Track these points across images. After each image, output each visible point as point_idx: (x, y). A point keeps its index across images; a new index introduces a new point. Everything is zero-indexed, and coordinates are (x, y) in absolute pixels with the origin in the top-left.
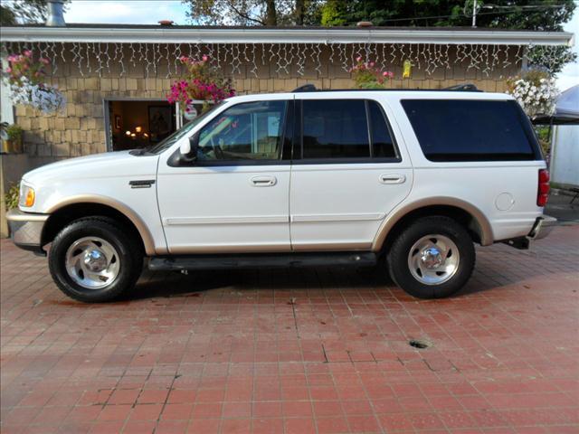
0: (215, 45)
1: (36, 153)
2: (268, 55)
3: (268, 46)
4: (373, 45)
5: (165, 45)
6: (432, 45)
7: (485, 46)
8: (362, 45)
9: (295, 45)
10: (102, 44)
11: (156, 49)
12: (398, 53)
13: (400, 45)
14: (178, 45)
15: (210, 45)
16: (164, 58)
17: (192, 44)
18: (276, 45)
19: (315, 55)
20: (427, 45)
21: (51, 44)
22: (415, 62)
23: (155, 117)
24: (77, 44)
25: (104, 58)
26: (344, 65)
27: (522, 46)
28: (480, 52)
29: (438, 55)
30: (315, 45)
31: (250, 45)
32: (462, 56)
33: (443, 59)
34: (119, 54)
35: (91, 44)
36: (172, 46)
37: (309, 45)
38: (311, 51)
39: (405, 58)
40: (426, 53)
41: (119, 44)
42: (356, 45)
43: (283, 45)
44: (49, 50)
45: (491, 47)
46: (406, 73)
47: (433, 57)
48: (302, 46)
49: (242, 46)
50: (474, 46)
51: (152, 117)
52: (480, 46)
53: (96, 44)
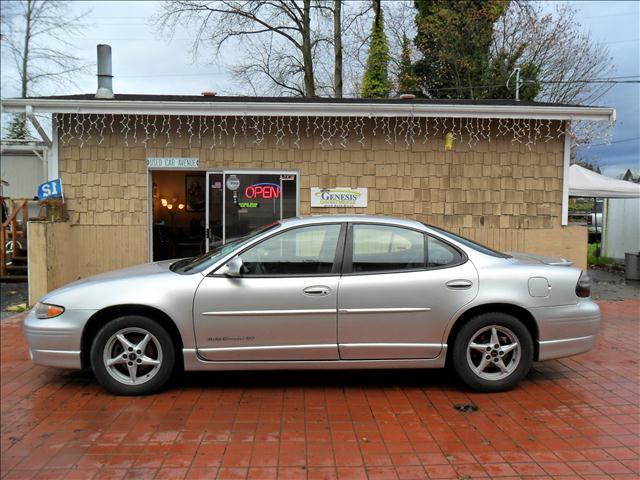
0: (261, 118)
1: (78, 221)
2: (313, 127)
3: (312, 119)
4: (416, 119)
5: (212, 117)
6: (475, 119)
7: (527, 121)
8: (405, 118)
9: (339, 118)
10: (150, 116)
11: (203, 121)
12: (441, 127)
13: (444, 118)
14: (224, 117)
15: (256, 117)
16: (210, 130)
17: (238, 117)
18: (321, 118)
19: (358, 129)
20: (470, 119)
21: (101, 116)
22: (457, 136)
23: (192, 187)
24: (126, 115)
25: (151, 129)
26: (387, 138)
27: (564, 121)
28: (522, 126)
29: (480, 129)
30: (359, 118)
31: (295, 118)
32: (504, 130)
33: (486, 132)
34: (167, 127)
35: (139, 116)
36: (218, 118)
37: (353, 118)
38: (354, 124)
39: (448, 131)
40: (469, 126)
41: (167, 117)
42: (399, 118)
43: (327, 118)
44: (98, 122)
45: (533, 121)
46: (449, 145)
47: (475, 130)
48: (346, 119)
49: (287, 119)
50: (517, 120)
51: (189, 187)
52: (522, 120)
53: (145, 116)
